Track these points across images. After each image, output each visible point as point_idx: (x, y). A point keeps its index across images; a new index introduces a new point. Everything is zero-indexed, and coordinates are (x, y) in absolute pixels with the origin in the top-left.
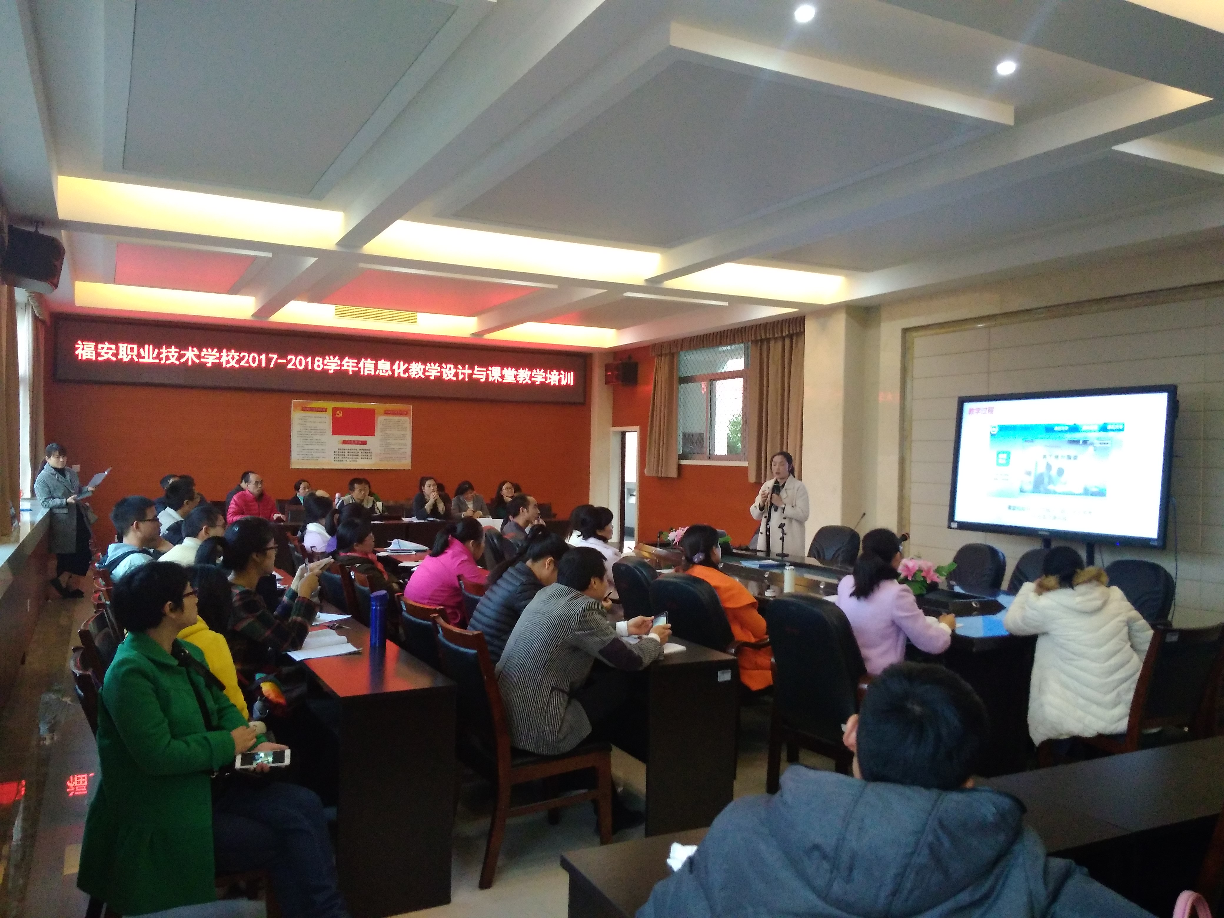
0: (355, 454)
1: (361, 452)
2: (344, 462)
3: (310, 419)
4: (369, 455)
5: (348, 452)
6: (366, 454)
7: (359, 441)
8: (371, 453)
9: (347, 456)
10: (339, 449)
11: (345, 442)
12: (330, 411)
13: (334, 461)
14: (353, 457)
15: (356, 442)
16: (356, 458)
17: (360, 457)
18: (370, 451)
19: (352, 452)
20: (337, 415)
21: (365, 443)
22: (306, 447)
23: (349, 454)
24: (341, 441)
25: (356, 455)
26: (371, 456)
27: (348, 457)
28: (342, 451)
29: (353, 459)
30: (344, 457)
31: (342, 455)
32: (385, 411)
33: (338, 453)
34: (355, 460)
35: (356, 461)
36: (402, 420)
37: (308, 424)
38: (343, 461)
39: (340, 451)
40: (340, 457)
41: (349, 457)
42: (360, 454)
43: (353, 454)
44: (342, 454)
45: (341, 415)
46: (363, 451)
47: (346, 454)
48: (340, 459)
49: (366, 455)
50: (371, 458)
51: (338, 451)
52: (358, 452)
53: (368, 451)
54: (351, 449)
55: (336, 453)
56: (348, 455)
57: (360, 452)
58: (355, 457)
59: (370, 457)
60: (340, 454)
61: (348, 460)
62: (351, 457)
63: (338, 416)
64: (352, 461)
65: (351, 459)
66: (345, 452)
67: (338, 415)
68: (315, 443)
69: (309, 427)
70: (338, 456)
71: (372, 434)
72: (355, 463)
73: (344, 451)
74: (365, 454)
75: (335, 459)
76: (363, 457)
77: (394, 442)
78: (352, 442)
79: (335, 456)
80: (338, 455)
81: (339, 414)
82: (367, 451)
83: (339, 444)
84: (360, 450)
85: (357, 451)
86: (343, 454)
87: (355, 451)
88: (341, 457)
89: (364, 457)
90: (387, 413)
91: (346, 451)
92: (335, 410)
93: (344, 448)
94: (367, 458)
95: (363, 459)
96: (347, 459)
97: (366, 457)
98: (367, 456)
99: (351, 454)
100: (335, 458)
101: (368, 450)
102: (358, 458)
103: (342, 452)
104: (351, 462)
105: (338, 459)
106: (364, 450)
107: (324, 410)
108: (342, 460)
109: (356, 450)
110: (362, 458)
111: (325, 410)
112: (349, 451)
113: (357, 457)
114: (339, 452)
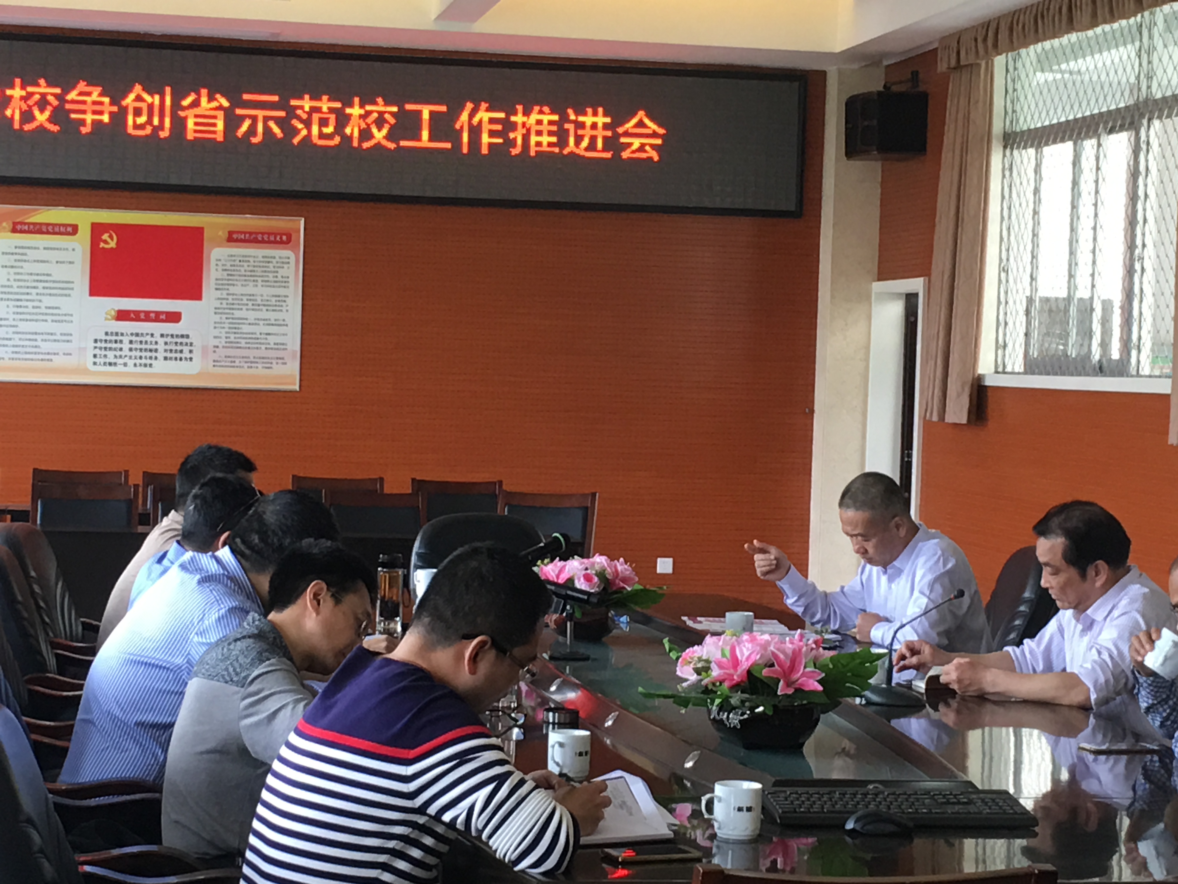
0: (148, 347)
1: (166, 343)
2: (120, 368)
3: (32, 254)
4: (186, 349)
5: (131, 342)
6: (179, 348)
7: (158, 313)
8: (191, 344)
9: (126, 352)
10: (107, 334)
11: (122, 316)
12: (85, 233)
13: (95, 363)
14: (143, 354)
15: (153, 315)
16: (151, 358)
17: (161, 355)
18: (188, 341)
19: (141, 342)
20: (102, 245)
21: (174, 317)
22: (24, 326)
23: (133, 346)
24: (113, 313)
25: (151, 351)
26: (191, 351)
27: (129, 354)
28: (114, 338)
29: (143, 361)
30: (118, 353)
31: (115, 349)
32: (231, 233)
33: (103, 345)
34: (148, 362)
35: (151, 365)
36: (274, 258)
37: (28, 267)
38: (115, 364)
39: (108, 338)
40: (108, 353)
41: (133, 353)
42: (161, 347)
43: (144, 346)
44: (114, 345)
45: (113, 244)
46: (169, 339)
47: (126, 346)
48: (107, 360)
49: (176, 351)
50: (191, 359)
51: (104, 337)
52: (156, 343)
53: (184, 340)
54: (137, 335)
55: (99, 344)
56: (131, 350)
57: (162, 341)
58: (149, 354)
59: (188, 356)
60: (109, 345)
61: (131, 363)
62: (138, 354)
63: (106, 246)
64: (140, 365)
65: (138, 361)
66: (121, 342)
67: (106, 242)
68: (45, 317)
69: (31, 274)
70: (103, 352)
71: (195, 294)
72: (148, 370)
73: (119, 338)
74: (174, 348)
75: (97, 360)
76: (169, 355)
77: (252, 315)
78: (142, 316)
79: (97, 352)
80: (105, 348)
81: (109, 240)
82: (179, 340)
83: (106, 319)
84: (162, 336)
85: (153, 340)
86: (118, 345)
87: (149, 338)
88: (110, 354)
89: (173, 355)
90: (233, 238)
91: (126, 339)
92: (97, 229)
93: (120, 331)
94: (181, 359)
95: (168, 362)
96: (126, 360)
97: (178, 355)
98: (181, 351)
99: (139, 346)
100: (95, 356)
101: (182, 336)
102: (156, 358)
103: (116, 342)
104: (139, 369)
105: (102, 360)
106: (172, 336)
107: (70, 229)
108: (113, 360)
109: (152, 335)
110: (166, 358)
111: (74, 230)
112: (134, 338)
113: (154, 354)
114: (106, 341)
